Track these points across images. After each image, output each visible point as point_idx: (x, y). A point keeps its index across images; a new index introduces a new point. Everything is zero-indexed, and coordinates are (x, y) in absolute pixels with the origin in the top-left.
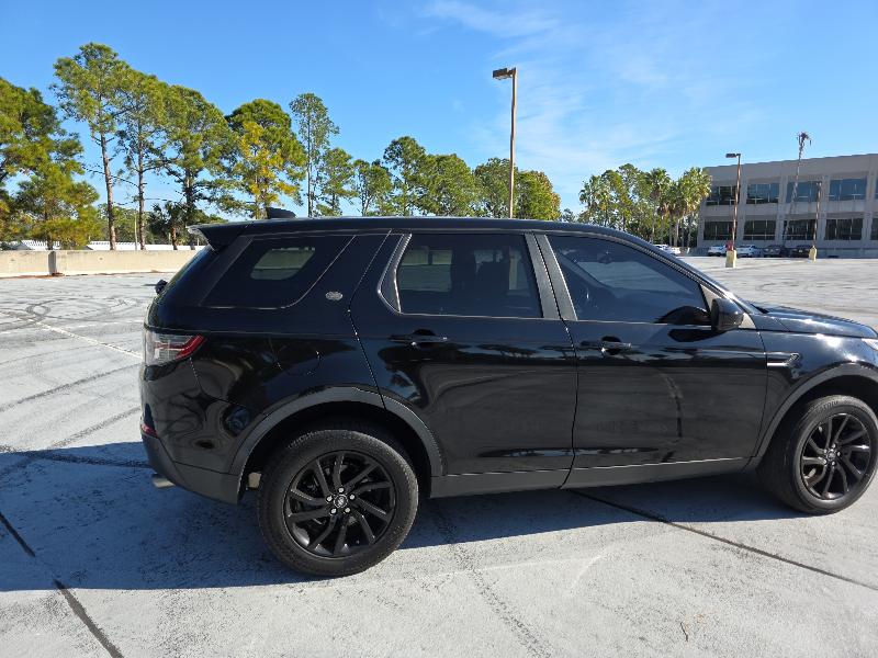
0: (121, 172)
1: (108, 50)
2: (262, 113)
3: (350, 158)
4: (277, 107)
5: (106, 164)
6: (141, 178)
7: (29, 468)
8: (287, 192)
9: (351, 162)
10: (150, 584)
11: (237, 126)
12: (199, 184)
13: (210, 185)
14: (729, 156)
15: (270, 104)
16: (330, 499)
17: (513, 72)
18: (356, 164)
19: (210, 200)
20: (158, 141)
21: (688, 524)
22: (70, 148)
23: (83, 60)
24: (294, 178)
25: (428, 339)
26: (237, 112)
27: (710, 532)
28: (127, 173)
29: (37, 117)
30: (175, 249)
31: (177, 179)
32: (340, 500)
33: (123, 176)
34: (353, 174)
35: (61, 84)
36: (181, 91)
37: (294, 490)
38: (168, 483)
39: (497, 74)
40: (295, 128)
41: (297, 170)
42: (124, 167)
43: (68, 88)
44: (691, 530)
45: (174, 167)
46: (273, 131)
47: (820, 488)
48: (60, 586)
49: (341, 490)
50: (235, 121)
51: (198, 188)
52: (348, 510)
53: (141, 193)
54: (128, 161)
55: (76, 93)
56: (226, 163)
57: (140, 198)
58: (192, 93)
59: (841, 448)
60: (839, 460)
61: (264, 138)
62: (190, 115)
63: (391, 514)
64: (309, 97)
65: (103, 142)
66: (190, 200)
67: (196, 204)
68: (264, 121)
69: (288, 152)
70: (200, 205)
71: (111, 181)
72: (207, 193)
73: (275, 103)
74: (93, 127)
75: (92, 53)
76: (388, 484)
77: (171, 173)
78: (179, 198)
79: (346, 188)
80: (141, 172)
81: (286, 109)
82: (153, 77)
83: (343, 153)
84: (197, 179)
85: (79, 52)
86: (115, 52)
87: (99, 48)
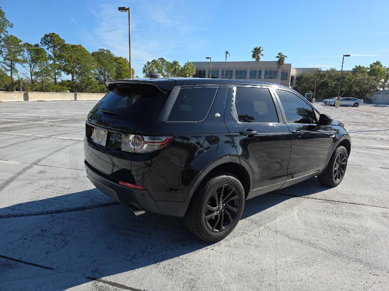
3: (21, 41)
9: (20, 43)
14: (207, 58)
16: (217, 207)
17: (128, 9)
18: (25, 45)
21: (307, 196)
32: (221, 207)
34: (24, 50)
38: (143, 212)
49: (221, 202)
52: (223, 211)
63: (238, 209)
76: (237, 197)
79: (19, 57)
83: (17, 39)
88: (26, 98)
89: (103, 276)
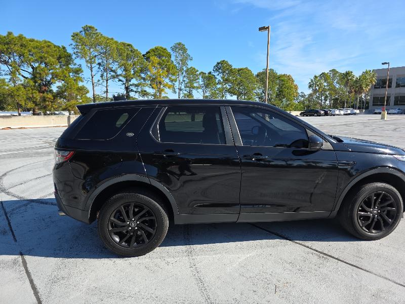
0: (99, 81)
1: (93, 28)
2: (159, 53)
3: (198, 71)
4: (165, 49)
5: (92, 77)
6: (107, 83)
7: (29, 206)
8: (169, 88)
9: (198, 73)
10: (56, 255)
11: (148, 59)
12: (131, 85)
13: (136, 86)
14: (383, 64)
15: (162, 48)
16: (128, 223)
17: (268, 28)
18: (200, 74)
19: (136, 92)
20: (115, 66)
21: (301, 242)
22: (78, 71)
23: (83, 33)
24: (172, 81)
25: (170, 154)
26: (148, 53)
27: (310, 246)
28: (101, 81)
29: (65, 58)
31: (122, 83)
32: (133, 224)
33: (100, 83)
34: (199, 78)
35: (74, 44)
36: (124, 44)
37: (112, 218)
38: (63, 214)
39: (261, 29)
40: (173, 58)
41: (173, 78)
42: (100, 79)
43: (77, 45)
44: (301, 244)
45: (121, 78)
46: (163, 61)
47: (368, 227)
48: (21, 254)
49: (133, 219)
50: (147, 56)
51: (131, 87)
52: (136, 228)
53: (107, 90)
54: (102, 76)
55: (80, 47)
56: (143, 75)
57: (107, 92)
58: (129, 45)
59: (380, 208)
60: (380, 215)
61: (159, 64)
62: (127, 55)
63: (155, 230)
64: (179, 44)
65: (91, 68)
66: (128, 92)
67: (130, 94)
68: (160, 56)
69: (169, 69)
70: (132, 94)
71: (95, 85)
72: (134, 89)
73: (164, 47)
74: (87, 61)
75: (87, 29)
76: (153, 218)
77: (120, 80)
78: (123, 91)
79: (195, 85)
80: (107, 80)
81: (169, 50)
82: (112, 39)
83: (194, 69)
84: (130, 83)
85: (82, 29)
86: (96, 28)
87: (90, 27)
88: (193, 119)
89: (29, 255)
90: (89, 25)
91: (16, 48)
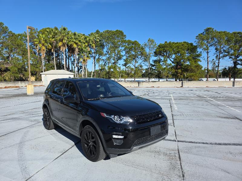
0: (213, 60)
1: (211, 28)
5: (208, 58)
6: (219, 61)
12: (238, 60)
19: (241, 65)
22: (199, 56)
23: (205, 33)
30: (230, 80)
31: (232, 59)
35: (197, 40)
42: (215, 58)
51: (238, 62)
53: (218, 65)
54: (217, 56)
55: (200, 42)
58: (239, 33)
65: (208, 52)
66: (235, 65)
67: (237, 66)
72: (240, 63)
74: (205, 49)
77: (230, 58)
80: (219, 59)
82: (225, 32)
84: (238, 59)
85: (204, 31)
86: (213, 28)
87: (209, 29)
90: (209, 27)
91: (168, 49)
